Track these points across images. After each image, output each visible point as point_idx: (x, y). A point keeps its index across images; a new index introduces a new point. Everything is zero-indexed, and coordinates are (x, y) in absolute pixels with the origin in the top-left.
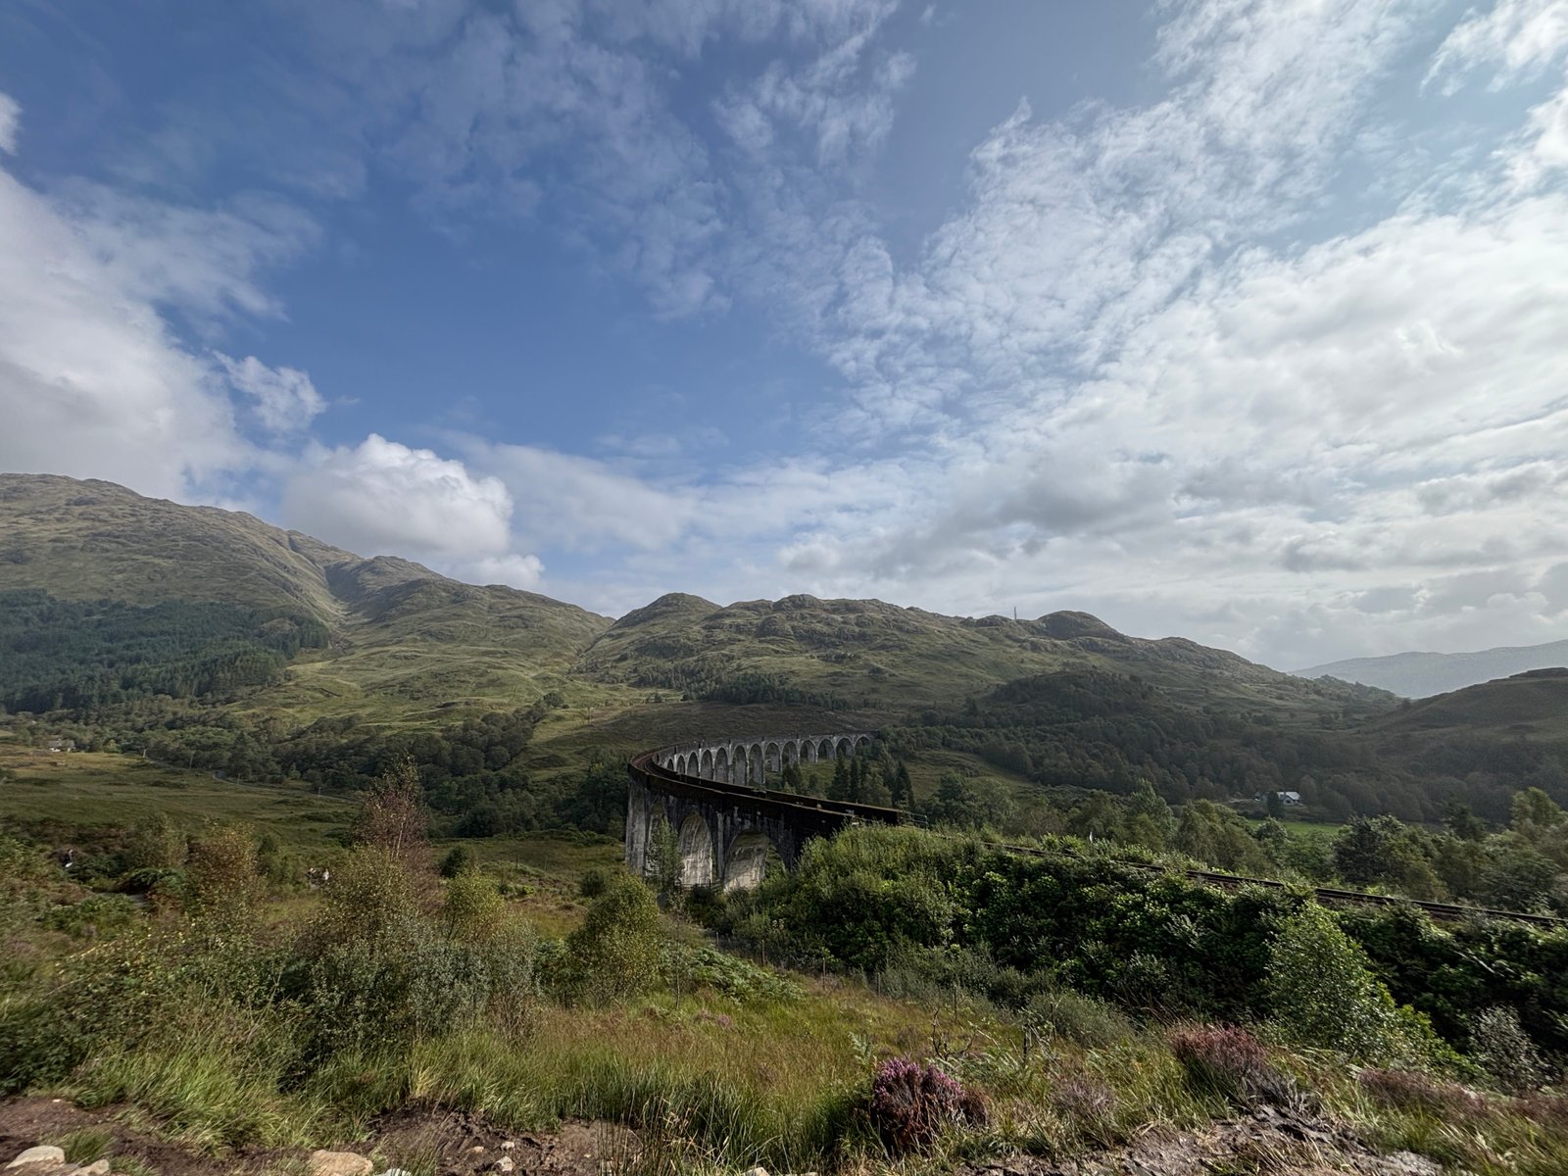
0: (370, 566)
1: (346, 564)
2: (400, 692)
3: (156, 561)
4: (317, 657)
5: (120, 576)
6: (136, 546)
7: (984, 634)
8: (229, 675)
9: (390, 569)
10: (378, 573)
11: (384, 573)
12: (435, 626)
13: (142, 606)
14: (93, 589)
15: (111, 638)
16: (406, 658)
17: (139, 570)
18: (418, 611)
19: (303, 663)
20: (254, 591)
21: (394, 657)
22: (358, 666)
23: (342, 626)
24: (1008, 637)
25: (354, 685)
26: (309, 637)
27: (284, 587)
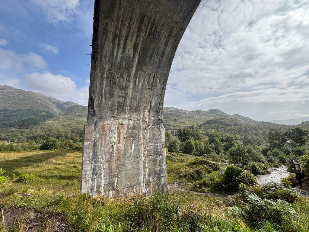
0: (66, 103)
1: (61, 103)
2: (68, 126)
3: (17, 101)
4: (51, 120)
5: (9, 104)
6: (13, 98)
7: (197, 113)
8: (27, 123)
9: (70, 104)
10: (68, 105)
11: (69, 105)
12: (78, 114)
13: (13, 110)
14: (3, 107)
15: (5, 116)
16: (71, 120)
17: (13, 103)
18: (75, 111)
19: (48, 121)
20: (38, 107)
21: (68, 120)
22: (60, 122)
23: (59, 115)
24: (202, 114)
25: (58, 125)
26: (50, 116)
27: (46, 106)
